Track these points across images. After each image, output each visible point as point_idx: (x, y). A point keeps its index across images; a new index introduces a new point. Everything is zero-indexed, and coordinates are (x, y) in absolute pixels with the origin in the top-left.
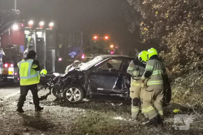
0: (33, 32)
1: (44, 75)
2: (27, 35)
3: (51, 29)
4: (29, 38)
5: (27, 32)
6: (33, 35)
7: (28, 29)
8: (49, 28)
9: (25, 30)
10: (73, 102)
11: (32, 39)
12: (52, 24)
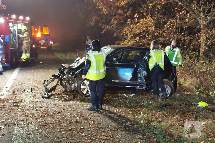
0: (15, 24)
1: (25, 59)
2: (10, 27)
3: (27, 22)
4: (12, 29)
5: (11, 24)
6: (15, 27)
7: (12, 22)
8: (26, 21)
9: (10, 22)
10: (88, 94)
11: (14, 30)
12: (28, 18)
